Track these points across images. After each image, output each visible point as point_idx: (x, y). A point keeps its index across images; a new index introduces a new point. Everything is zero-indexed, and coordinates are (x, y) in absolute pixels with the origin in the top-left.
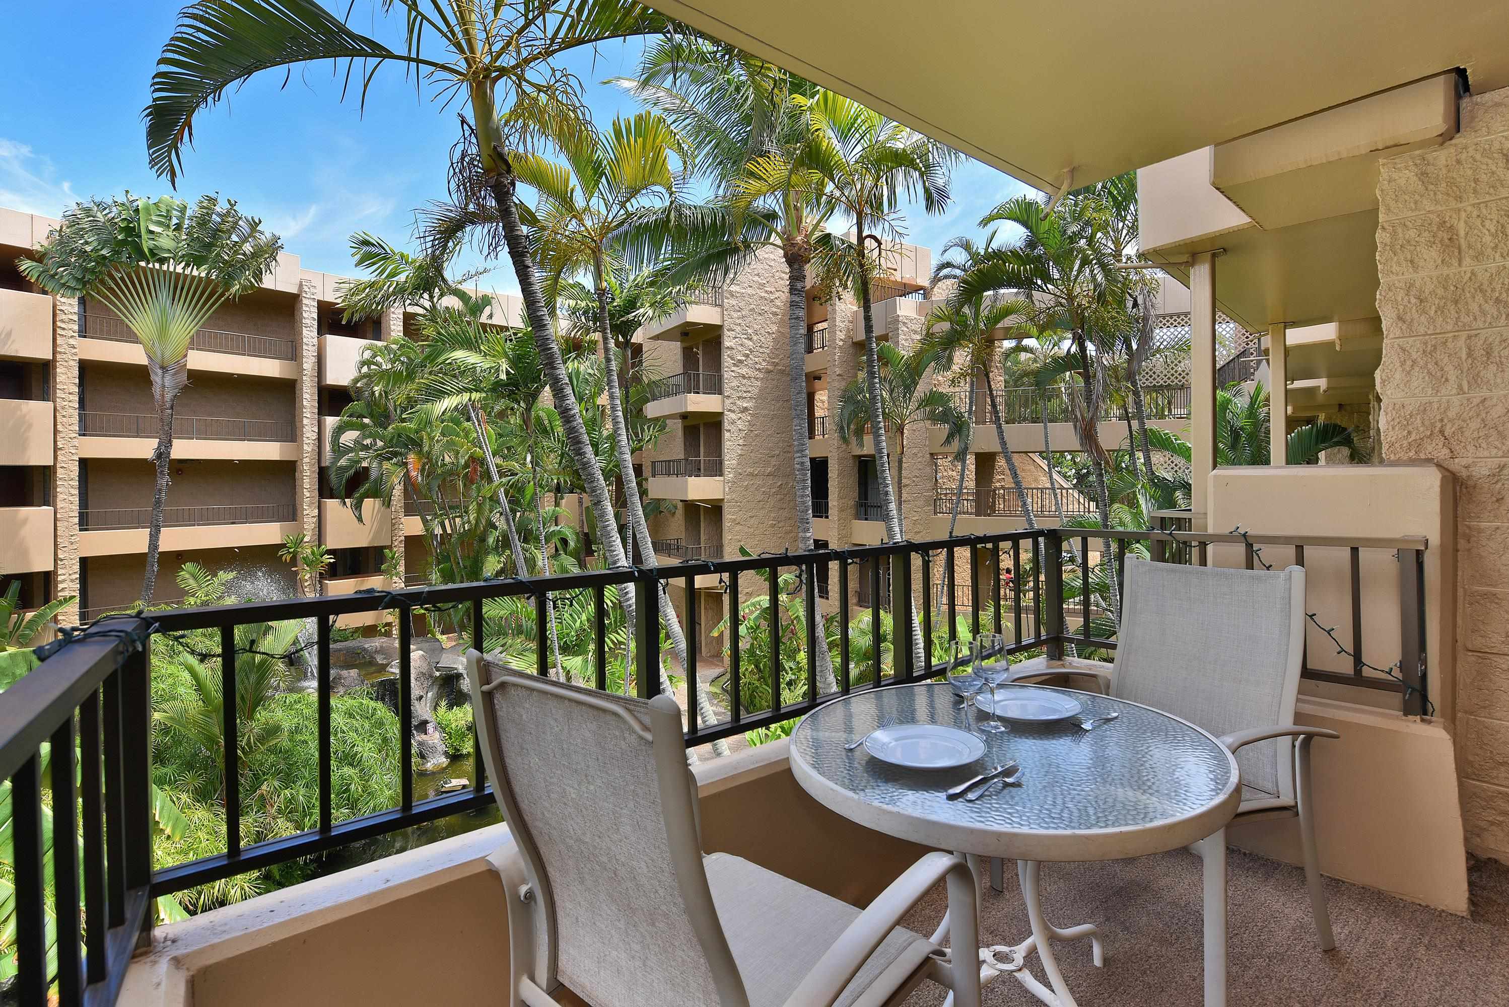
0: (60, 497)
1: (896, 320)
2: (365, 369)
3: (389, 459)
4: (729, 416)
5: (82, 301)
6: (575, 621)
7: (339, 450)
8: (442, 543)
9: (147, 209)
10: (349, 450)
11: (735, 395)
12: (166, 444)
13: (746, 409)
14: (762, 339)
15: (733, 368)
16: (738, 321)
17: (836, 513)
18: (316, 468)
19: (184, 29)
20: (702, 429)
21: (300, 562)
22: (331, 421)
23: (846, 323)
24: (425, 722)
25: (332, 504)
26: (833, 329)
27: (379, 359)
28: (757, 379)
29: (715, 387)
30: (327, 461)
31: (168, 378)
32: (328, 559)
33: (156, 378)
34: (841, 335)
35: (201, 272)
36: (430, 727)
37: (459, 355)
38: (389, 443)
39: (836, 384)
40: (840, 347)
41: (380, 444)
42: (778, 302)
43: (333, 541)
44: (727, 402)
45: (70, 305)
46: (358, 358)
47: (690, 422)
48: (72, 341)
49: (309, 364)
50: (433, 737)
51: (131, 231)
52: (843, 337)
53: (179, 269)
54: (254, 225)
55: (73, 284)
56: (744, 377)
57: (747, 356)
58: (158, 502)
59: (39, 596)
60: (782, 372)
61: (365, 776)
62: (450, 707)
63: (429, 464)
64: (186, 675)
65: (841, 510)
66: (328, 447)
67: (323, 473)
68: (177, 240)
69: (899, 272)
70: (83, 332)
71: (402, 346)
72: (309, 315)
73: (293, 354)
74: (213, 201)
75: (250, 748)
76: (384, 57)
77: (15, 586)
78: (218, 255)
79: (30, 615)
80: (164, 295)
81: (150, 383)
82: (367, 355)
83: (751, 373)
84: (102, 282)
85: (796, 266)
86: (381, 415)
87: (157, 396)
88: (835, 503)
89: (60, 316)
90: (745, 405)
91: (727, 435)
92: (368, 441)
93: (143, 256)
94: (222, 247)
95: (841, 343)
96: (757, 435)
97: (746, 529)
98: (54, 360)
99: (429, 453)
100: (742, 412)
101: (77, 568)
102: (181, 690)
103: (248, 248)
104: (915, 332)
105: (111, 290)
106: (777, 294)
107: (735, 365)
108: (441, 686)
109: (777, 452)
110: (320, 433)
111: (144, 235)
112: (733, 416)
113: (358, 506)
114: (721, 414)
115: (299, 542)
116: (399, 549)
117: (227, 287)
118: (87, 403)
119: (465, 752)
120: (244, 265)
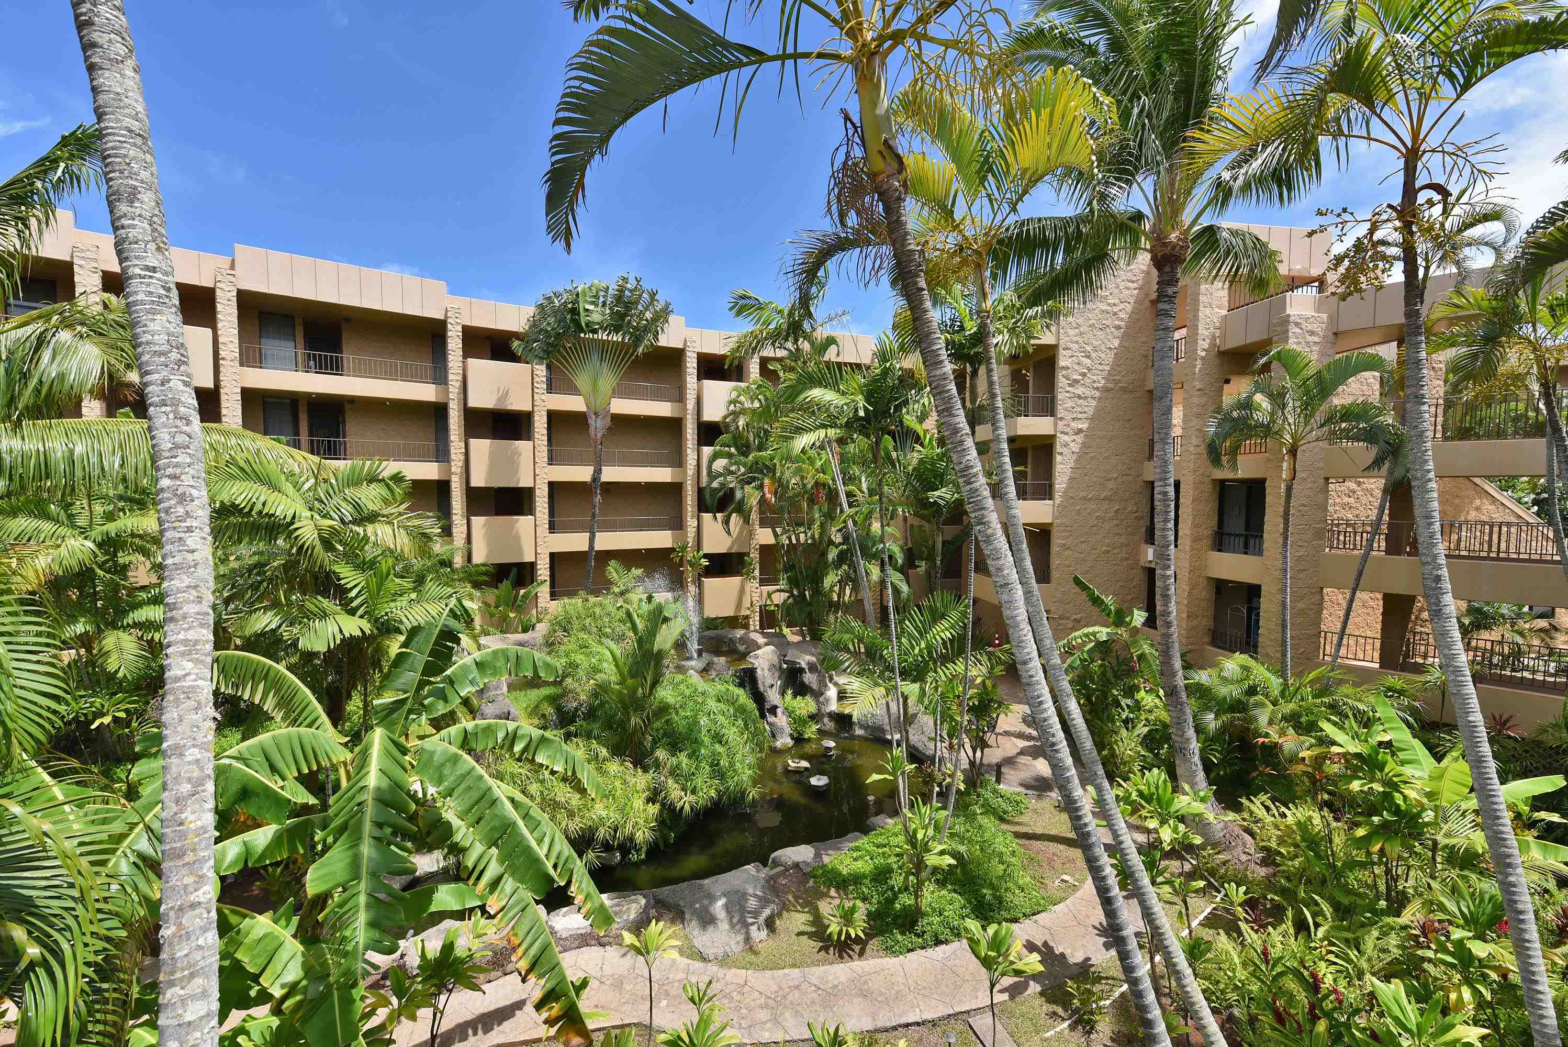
0: (538, 509)
1: (1286, 321)
2: (732, 407)
3: (749, 483)
4: (1062, 438)
5: (549, 367)
6: (913, 648)
7: (712, 476)
8: (788, 552)
9: (584, 292)
10: (720, 475)
11: (1069, 416)
12: (598, 472)
13: (1080, 431)
14: (1103, 356)
15: (1069, 389)
16: (1075, 339)
17: (1188, 543)
18: (696, 489)
19: (572, 83)
20: (1030, 454)
21: (685, 563)
22: (707, 451)
23: (1212, 330)
24: (775, 707)
25: (707, 517)
26: (1192, 339)
27: (742, 398)
28: (1094, 398)
29: (1048, 408)
30: (704, 483)
31: (599, 420)
32: (704, 562)
33: (591, 422)
34: (1205, 345)
35: (617, 338)
36: (779, 711)
37: (816, 393)
38: (750, 470)
39: (1195, 400)
40: (1202, 358)
41: (742, 470)
42: (1123, 315)
43: (708, 548)
44: (1060, 423)
45: (541, 370)
46: (727, 399)
47: (1017, 445)
48: (543, 397)
49: (691, 404)
50: (781, 720)
51: (575, 312)
52: (1206, 347)
53: (605, 338)
54: (653, 295)
55: (541, 355)
56: (1079, 397)
57: (1084, 375)
58: (594, 515)
59: (528, 579)
60: (1124, 390)
61: (731, 756)
62: (795, 696)
63: (781, 486)
64: (608, 653)
65: (1195, 540)
66: (704, 472)
67: (700, 491)
68: (603, 314)
69: (1285, 264)
70: (550, 390)
71: (759, 387)
72: (691, 364)
73: (680, 398)
74: (625, 280)
75: (649, 720)
76: (760, 62)
77: (514, 571)
78: (630, 321)
79: (522, 592)
80: (595, 358)
81: (588, 425)
82: (734, 395)
83: (1088, 392)
84: (559, 352)
85: (1167, 269)
86: (743, 445)
87: (592, 435)
88: (1188, 532)
89: (536, 379)
90: (1080, 426)
91: (1058, 458)
92: (733, 468)
93: (582, 330)
94: (632, 316)
95: (1203, 354)
96: (1092, 458)
97: (1076, 555)
98: (533, 411)
99: (780, 478)
100: (1076, 434)
101: (548, 560)
102: (605, 665)
103: (648, 315)
104: (1312, 333)
105: (564, 357)
106: (1122, 306)
107: (1070, 385)
108: (788, 677)
109: (1115, 475)
110: (698, 460)
111: (582, 313)
112: (1066, 438)
113: (726, 522)
114: (1053, 437)
115: (684, 548)
116: (755, 555)
117: (636, 346)
118: (553, 441)
119: (806, 736)
120: (646, 329)
